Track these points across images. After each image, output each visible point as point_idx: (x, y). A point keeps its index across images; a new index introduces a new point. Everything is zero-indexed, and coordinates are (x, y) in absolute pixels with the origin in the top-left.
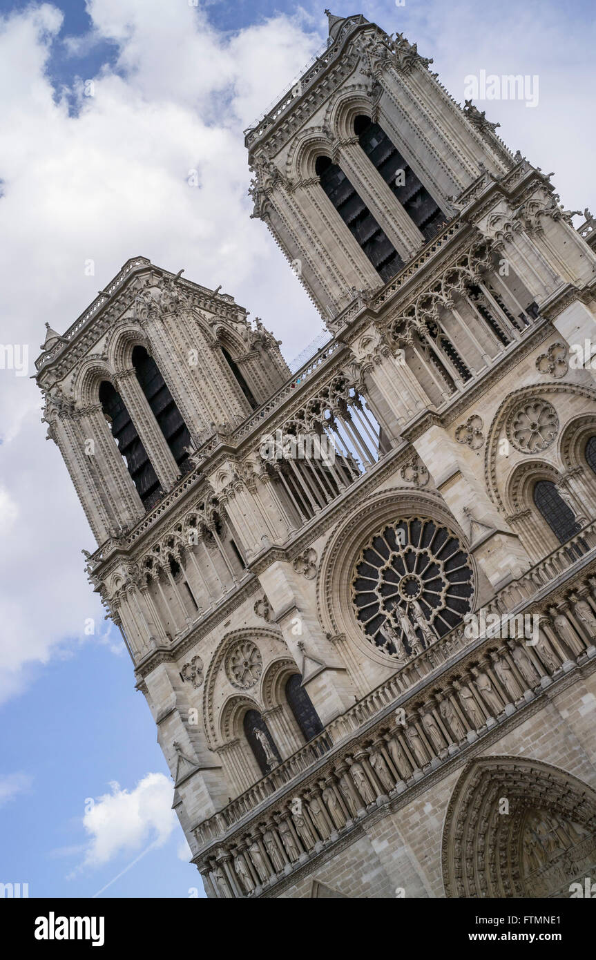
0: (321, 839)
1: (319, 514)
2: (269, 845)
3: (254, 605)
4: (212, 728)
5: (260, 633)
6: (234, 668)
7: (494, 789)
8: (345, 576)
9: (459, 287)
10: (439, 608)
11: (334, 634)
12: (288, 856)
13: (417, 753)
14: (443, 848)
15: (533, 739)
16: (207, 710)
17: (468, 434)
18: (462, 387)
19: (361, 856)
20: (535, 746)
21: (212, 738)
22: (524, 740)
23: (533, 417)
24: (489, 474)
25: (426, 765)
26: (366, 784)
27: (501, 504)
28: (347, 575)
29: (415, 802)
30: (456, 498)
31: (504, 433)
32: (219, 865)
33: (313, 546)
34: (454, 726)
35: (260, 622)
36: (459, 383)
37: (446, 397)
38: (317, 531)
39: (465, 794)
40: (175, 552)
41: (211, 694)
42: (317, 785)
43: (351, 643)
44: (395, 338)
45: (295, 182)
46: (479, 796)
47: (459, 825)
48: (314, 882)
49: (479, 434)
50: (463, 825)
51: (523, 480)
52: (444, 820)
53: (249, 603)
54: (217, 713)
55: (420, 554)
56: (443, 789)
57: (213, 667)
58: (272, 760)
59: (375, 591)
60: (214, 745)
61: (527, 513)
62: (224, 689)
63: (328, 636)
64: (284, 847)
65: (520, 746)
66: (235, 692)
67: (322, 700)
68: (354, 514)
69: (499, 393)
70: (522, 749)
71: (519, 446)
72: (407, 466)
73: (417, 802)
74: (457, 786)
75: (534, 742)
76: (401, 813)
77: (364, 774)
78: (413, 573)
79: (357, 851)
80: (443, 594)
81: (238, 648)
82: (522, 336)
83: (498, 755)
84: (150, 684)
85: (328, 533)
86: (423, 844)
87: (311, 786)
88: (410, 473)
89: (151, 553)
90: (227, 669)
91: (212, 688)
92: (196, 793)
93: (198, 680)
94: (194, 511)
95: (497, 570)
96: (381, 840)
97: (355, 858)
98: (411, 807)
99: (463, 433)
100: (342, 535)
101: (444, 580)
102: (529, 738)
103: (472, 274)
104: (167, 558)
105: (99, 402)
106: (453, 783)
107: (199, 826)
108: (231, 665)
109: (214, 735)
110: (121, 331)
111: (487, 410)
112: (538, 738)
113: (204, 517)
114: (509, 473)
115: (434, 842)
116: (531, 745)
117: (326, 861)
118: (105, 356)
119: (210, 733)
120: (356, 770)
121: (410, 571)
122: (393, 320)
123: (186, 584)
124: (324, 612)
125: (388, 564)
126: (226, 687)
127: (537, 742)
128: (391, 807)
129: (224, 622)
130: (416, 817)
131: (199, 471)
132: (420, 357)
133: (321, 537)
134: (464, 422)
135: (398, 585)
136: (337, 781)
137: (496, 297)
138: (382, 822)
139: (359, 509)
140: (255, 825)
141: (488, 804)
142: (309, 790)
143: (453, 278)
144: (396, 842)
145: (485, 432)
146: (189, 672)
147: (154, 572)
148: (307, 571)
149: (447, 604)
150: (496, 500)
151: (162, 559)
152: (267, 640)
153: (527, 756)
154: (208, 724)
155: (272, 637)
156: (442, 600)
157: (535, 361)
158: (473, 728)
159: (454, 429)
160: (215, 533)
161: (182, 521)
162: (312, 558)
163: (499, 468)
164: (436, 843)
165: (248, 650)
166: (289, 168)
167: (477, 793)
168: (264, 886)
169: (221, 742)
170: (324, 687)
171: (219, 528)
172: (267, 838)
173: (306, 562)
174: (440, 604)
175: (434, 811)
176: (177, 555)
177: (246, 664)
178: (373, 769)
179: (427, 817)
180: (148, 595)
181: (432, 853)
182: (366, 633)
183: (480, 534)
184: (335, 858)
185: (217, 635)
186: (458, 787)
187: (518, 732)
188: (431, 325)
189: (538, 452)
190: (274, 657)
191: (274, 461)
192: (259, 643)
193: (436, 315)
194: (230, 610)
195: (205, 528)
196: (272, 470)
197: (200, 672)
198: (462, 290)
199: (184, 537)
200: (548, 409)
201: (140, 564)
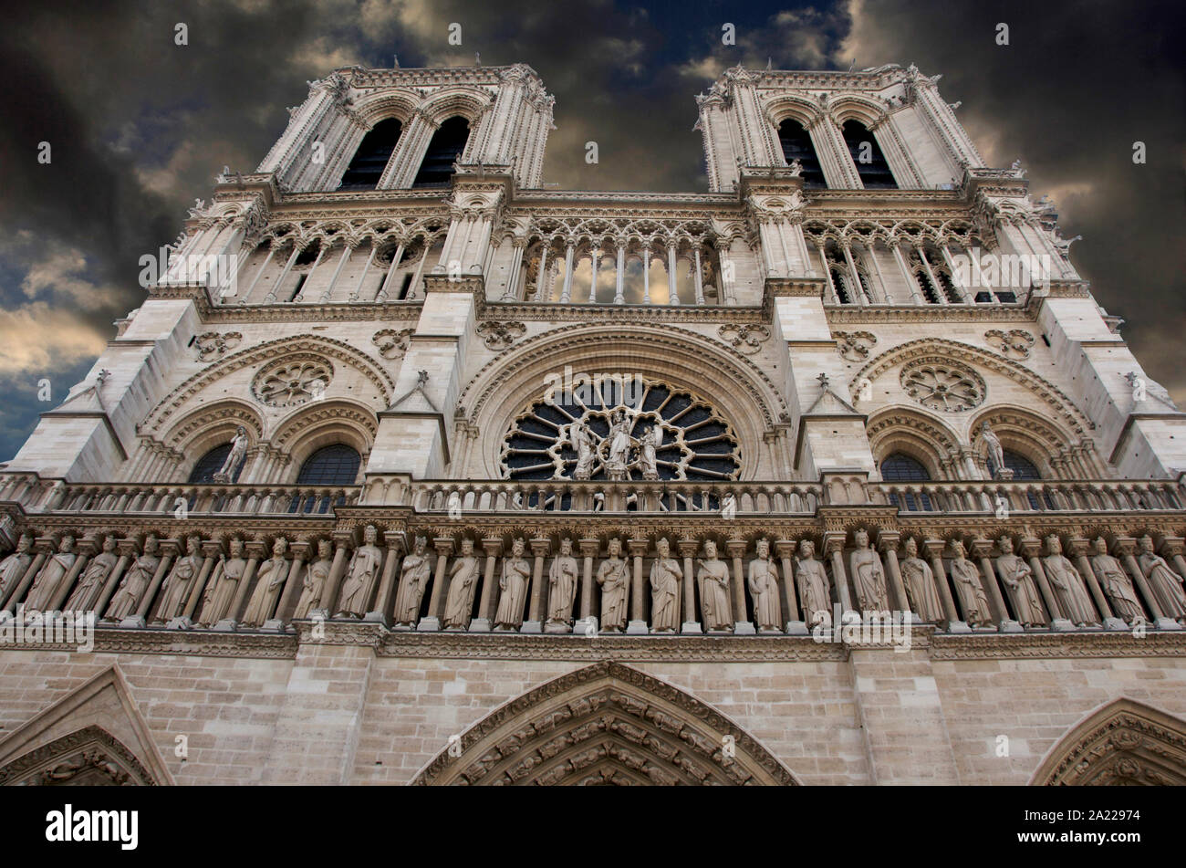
3: (379, 330)
4: (167, 413)
5: (355, 359)
6: (272, 380)
7: (596, 751)
11: (468, 415)
12: (107, 605)
13: (505, 597)
14: (427, 770)
15: (761, 697)
16: (185, 390)
17: (847, 345)
18: (869, 304)
19: (243, 687)
20: (760, 710)
21: (153, 422)
22: (743, 689)
25: (507, 626)
26: (368, 584)
29: (436, 662)
30: (810, 365)
33: (528, 324)
34: (611, 599)
35: (368, 348)
38: (549, 313)
39: (547, 710)
40: (328, 240)
41: (210, 379)
43: (478, 450)
44: (804, 230)
46: (563, 738)
47: (489, 758)
48: (112, 671)
49: (862, 351)
50: (496, 762)
51: (888, 430)
52: (470, 726)
53: (375, 325)
54: (193, 404)
56: (512, 675)
57: (248, 355)
58: (224, 476)
60: (147, 429)
62: (237, 386)
63: (460, 413)
64: (117, 587)
65: (728, 694)
67: (396, 447)
68: (616, 328)
69: (916, 332)
70: (728, 701)
72: (733, 329)
73: (440, 665)
74: (545, 686)
75: (761, 704)
76: (394, 664)
77: (379, 569)
79: (245, 675)
81: (303, 364)
82: (977, 305)
83: (671, 684)
85: (562, 325)
86: (393, 739)
87: (259, 534)
88: (733, 336)
89: (297, 224)
90: (263, 371)
91: (221, 374)
94: (396, 220)
95: (838, 458)
96: (316, 675)
97: (229, 683)
98: (421, 667)
99: (841, 340)
102: (756, 691)
103: (940, 237)
104: (311, 239)
105: (372, 125)
106: (541, 677)
108: (272, 373)
109: (160, 421)
110: (462, 92)
111: (889, 336)
112: (774, 701)
115: (418, 748)
116: (752, 704)
117: (170, 653)
118: (425, 95)
119: (158, 415)
120: (370, 554)
122: (813, 218)
124: (477, 389)
125: (606, 412)
127: (769, 705)
128: (384, 642)
129: (318, 324)
130: (419, 689)
131: (454, 180)
134: (849, 332)
136: (311, 557)
138: (348, 650)
139: (627, 328)
141: (562, 767)
143: (912, 228)
144: (344, 699)
145: (873, 353)
146: (207, 343)
148: (493, 341)
151: (304, 237)
152: (358, 372)
153: (734, 719)
154: (167, 405)
155: (370, 373)
157: (985, 331)
158: (648, 619)
160: (399, 252)
161: (372, 219)
162: (513, 333)
164: (422, 752)
167: (565, 730)
169: (160, 436)
170: (417, 435)
173: (502, 333)
175: (465, 700)
176: (326, 244)
177: (294, 385)
178: (399, 573)
179: (440, 701)
180: (246, 253)
181: (399, 765)
182: (504, 461)
183: (830, 409)
184: (189, 659)
185: (294, 330)
186: (545, 692)
187: (736, 671)
189: (936, 411)
190: (347, 396)
191: (548, 238)
192: (341, 371)
193: (870, 241)
194: (340, 318)
195: (391, 241)
196: (534, 240)
197: (224, 351)
198: (918, 240)
199: (357, 232)
200: (969, 385)
201: (272, 225)
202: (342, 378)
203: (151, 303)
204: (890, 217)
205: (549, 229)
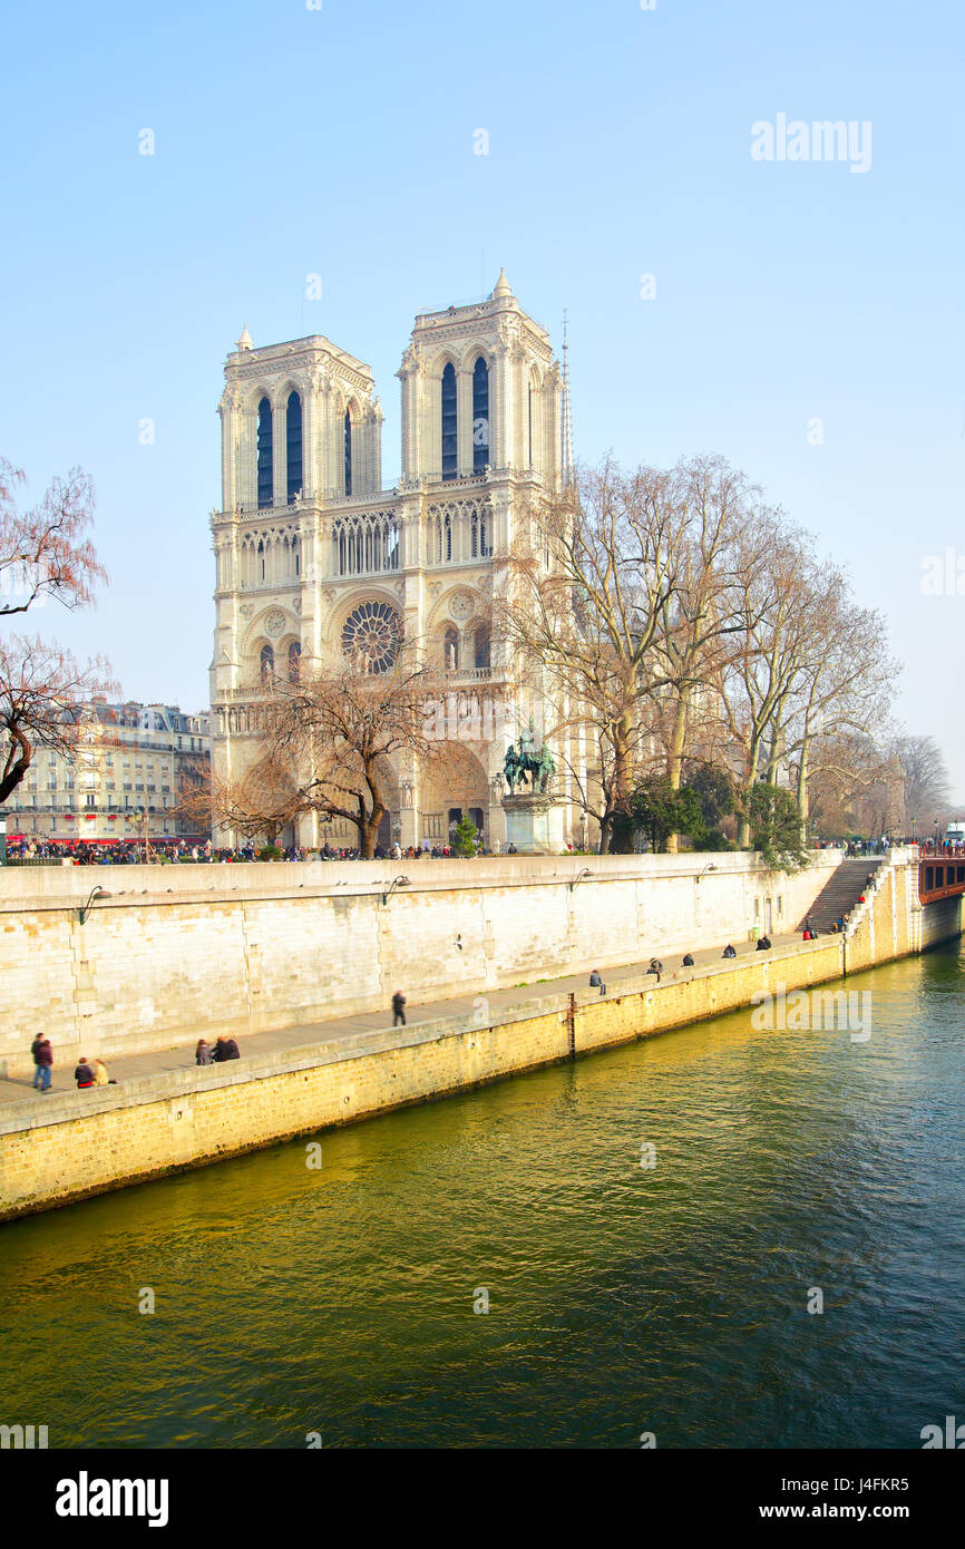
1: (347, 576)
4: (244, 645)
5: (290, 614)
6: (270, 622)
9: (470, 511)
11: (326, 639)
16: (246, 635)
17: (433, 588)
18: (444, 564)
23: (464, 599)
24: (431, 614)
27: (429, 631)
28: (346, 613)
30: (410, 619)
31: (447, 600)
32: (224, 713)
33: (337, 590)
35: (293, 610)
36: (443, 561)
37: (434, 563)
38: (343, 585)
40: (265, 541)
41: (251, 628)
44: (429, 513)
45: (429, 372)
48: (265, 745)
51: (444, 626)
53: (291, 597)
54: (252, 639)
55: (385, 626)
57: (259, 615)
59: (356, 629)
60: (242, 653)
61: (436, 642)
63: (322, 639)
66: (265, 634)
68: (363, 588)
69: (457, 579)
71: (451, 610)
78: (377, 633)
80: (385, 651)
81: (276, 614)
84: (223, 605)
85: (347, 589)
88: (399, 586)
89: (251, 532)
90: (266, 620)
91: (253, 625)
92: (225, 674)
93: (248, 617)
94: (285, 527)
100: (354, 593)
101: (389, 645)
104: (259, 542)
105: (257, 410)
108: (269, 620)
109: (244, 649)
113: (290, 534)
114: (440, 620)
118: (275, 388)
121: (376, 631)
122: (433, 503)
124: (326, 626)
125: (368, 620)
126: (261, 629)
129: (275, 597)
131: (298, 512)
132: (435, 530)
133: (342, 589)
134: (435, 582)
135: (367, 633)
137: (483, 528)
139: (368, 588)
143: (469, 503)
145: (441, 593)
146: (245, 609)
147: (248, 543)
148: (328, 601)
149: (384, 658)
150: (427, 628)
151: (256, 539)
155: (294, 621)
159: (428, 581)
161: (277, 528)
163: (437, 614)
165: (279, 617)
166: (429, 360)
169: (247, 653)
171: (294, 544)
173: (330, 596)
174: (382, 655)
176: (265, 544)
177: (277, 624)
180: (240, 556)
182: (341, 647)
185: (268, 601)
188: (447, 519)
190: (291, 631)
191: (339, 531)
192: (287, 617)
193: (452, 518)
194: (280, 593)
195: (286, 539)
196: (335, 533)
197: (251, 614)
198: (470, 515)
199: (273, 537)
200: (472, 601)
201: (244, 533)
202: (289, 622)
203: (222, 602)
204: (461, 498)
205: (338, 523)
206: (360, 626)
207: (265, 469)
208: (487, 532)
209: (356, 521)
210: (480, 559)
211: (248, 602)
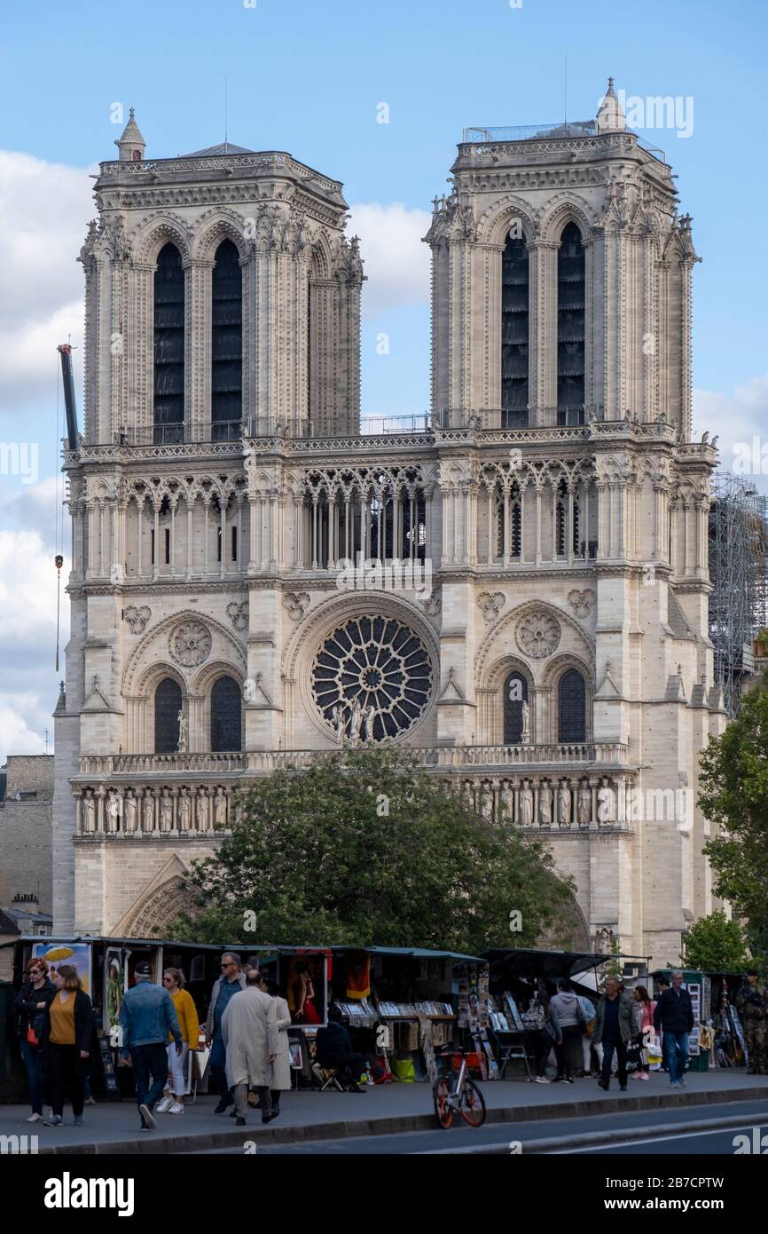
0: (197, 827)
2: (149, 808)
3: (228, 603)
4: (131, 677)
5: (221, 629)
6: (178, 639)
8: (322, 633)
9: (555, 480)
10: (385, 710)
11: (288, 677)
12: (160, 825)
16: (134, 658)
17: (489, 604)
18: (508, 563)
21: (127, 685)
23: (542, 625)
24: (484, 646)
27: (480, 674)
28: (323, 632)
30: (450, 654)
31: (513, 624)
32: (95, 798)
33: (311, 593)
35: (227, 622)
36: (507, 558)
37: (490, 562)
38: (321, 585)
40: (174, 498)
41: (145, 648)
42: (216, 789)
43: (298, 691)
44: (481, 477)
45: (481, 240)
48: (174, 855)
49: (496, 611)
51: (506, 665)
53: (225, 598)
54: (142, 667)
55: (395, 659)
57: (159, 627)
58: (182, 743)
59: (341, 661)
60: (126, 692)
61: (494, 692)
62: (160, 651)
63: (283, 676)
64: (160, 817)
66: (168, 660)
67: (256, 730)
68: (361, 592)
69: (530, 592)
71: (519, 640)
78: (380, 670)
80: (394, 702)
81: (192, 625)
82: (574, 562)
84: (93, 606)
85: (329, 594)
87: (210, 786)
89: (147, 480)
90: (171, 635)
91: (149, 643)
92: (97, 729)
93: (138, 627)
94: (214, 476)
95: (448, 731)
99: (485, 599)
100: (341, 602)
101: (402, 692)
103: (570, 481)
104: (162, 498)
105: (155, 263)
107: (89, 757)
108: (176, 635)
109: (130, 683)
110: (223, 219)
111: (515, 597)
113: (224, 490)
114: (500, 655)
118: (192, 232)
119: (127, 679)
121: (379, 666)
122: (489, 461)
123: (168, 532)
124: (290, 653)
125: (364, 647)
126: (162, 651)
129: (191, 597)
131: (243, 456)
132: (491, 506)
133: (322, 592)
134: (492, 592)
135: (362, 669)
137: (577, 509)
139: (368, 592)
140: (144, 786)
142: (207, 789)
143: (554, 468)
145: (502, 612)
146: (131, 614)
147: (141, 499)
148: (292, 610)
149: (393, 712)
150: (478, 669)
151: (155, 494)
152: (224, 639)
154: (129, 671)
155: (231, 641)
156: (391, 706)
157: (570, 590)
159: (481, 591)
160: (223, 512)
161: (198, 477)
162: (303, 602)
163: (494, 646)
165: (199, 633)
166: (483, 220)
168: (127, 834)
169: (134, 692)
170: (263, 721)
171: (232, 508)
172: (149, 801)
173: (297, 602)
174: (388, 708)
176: (173, 504)
177: (192, 643)
180: (124, 518)
182: (314, 689)
183: (451, 695)
184: (201, 849)
185: (179, 603)
188: (515, 488)
189: (529, 656)
190: (224, 658)
191: (316, 493)
192: (215, 635)
193: (523, 487)
194: (203, 591)
195: (215, 498)
196: (308, 495)
197: (143, 622)
198: (555, 485)
199: (191, 493)
200: (556, 629)
201: (131, 482)
202: (218, 643)
203: (92, 600)
204: (541, 458)
205: (315, 480)
206: (350, 656)
207: (170, 367)
208: (584, 517)
209: (347, 478)
210: (570, 562)
211: (139, 602)
